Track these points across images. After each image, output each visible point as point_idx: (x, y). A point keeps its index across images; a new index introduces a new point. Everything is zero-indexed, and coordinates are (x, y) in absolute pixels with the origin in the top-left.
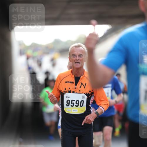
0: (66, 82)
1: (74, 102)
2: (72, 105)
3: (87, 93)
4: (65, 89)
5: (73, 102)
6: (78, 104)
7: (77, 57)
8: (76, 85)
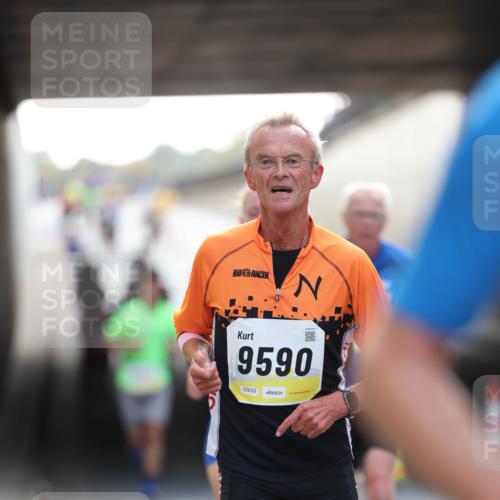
0: (237, 273)
1: (272, 356)
2: (264, 369)
3: (327, 320)
4: (232, 302)
5: (266, 355)
6: (288, 363)
7: (280, 165)
8: (279, 285)
